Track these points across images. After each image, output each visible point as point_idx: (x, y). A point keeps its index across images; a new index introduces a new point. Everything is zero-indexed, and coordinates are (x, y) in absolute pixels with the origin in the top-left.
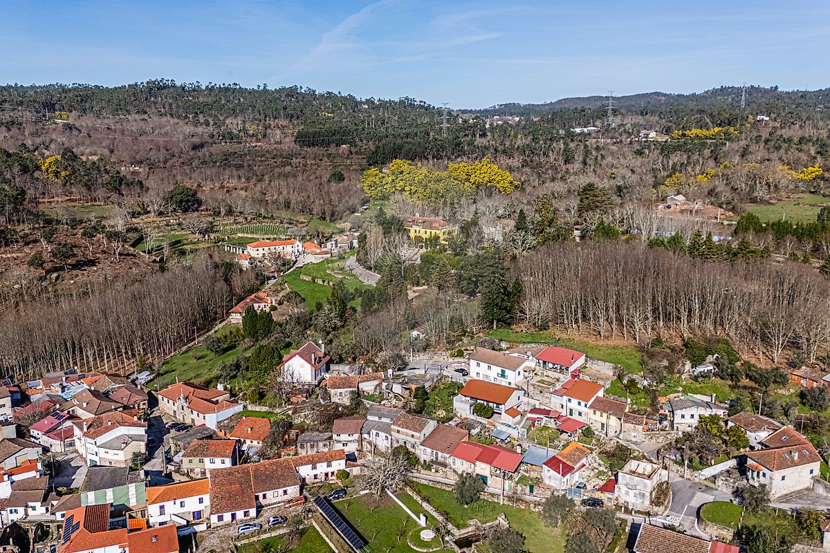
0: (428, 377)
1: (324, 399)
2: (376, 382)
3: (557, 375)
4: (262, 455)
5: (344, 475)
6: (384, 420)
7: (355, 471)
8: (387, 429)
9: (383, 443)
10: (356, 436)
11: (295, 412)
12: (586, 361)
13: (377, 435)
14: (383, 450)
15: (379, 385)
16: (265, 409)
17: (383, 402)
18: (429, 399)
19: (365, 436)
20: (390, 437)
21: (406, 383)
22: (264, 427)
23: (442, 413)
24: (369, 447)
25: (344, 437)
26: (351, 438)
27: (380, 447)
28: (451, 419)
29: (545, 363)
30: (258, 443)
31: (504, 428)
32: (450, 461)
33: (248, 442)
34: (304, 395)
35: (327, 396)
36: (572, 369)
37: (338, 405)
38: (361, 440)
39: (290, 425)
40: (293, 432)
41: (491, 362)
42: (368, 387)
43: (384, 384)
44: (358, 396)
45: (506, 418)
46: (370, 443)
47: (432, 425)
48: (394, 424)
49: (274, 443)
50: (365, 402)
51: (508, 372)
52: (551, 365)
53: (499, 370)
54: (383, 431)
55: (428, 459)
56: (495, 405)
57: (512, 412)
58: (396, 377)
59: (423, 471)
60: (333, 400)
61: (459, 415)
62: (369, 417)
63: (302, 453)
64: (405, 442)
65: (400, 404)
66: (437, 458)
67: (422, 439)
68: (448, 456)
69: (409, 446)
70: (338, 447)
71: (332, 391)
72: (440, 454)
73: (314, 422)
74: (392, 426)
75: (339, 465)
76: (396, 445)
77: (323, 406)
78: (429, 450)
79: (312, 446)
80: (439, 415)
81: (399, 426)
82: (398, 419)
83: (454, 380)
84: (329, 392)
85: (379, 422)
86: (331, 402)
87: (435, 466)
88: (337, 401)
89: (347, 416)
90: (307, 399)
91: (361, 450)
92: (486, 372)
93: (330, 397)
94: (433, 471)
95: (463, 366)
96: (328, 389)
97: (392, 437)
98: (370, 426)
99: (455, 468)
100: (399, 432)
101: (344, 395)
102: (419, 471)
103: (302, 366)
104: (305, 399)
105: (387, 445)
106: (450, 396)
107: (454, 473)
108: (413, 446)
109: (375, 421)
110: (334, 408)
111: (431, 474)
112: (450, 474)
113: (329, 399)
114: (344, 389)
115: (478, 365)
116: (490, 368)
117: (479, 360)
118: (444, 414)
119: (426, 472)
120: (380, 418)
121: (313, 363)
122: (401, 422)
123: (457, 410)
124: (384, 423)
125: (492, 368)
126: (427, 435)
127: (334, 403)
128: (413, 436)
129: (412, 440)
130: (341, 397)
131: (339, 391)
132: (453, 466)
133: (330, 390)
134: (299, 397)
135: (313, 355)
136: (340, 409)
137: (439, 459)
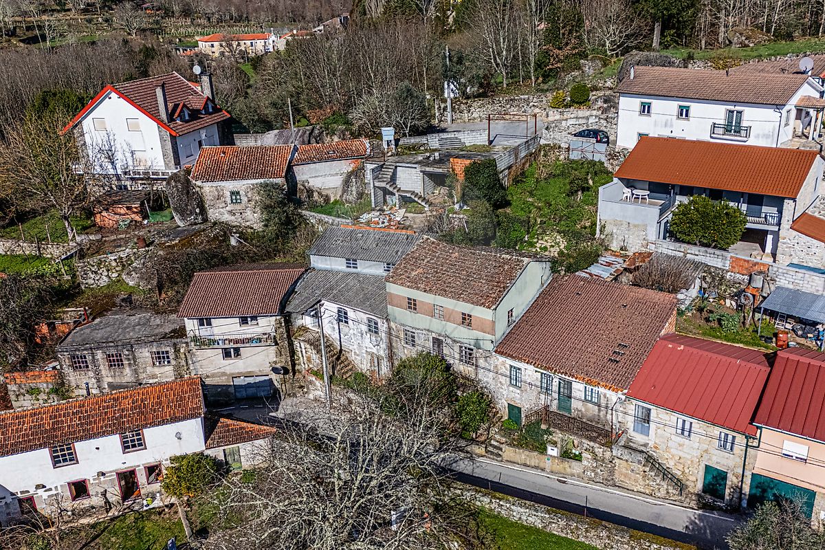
0: (498, 149)
1: (185, 213)
5: (197, 477)
6: (364, 268)
8: (373, 298)
9: (361, 342)
10: (267, 324)
11: (95, 250)
13: (342, 317)
14: (364, 366)
15: (358, 173)
16: (13, 247)
17: (365, 217)
18: (508, 204)
19: (302, 321)
20: (383, 326)
21: (439, 162)
23: (554, 243)
25: (226, 327)
26: (251, 330)
27: (352, 357)
28: (591, 258)
34: (136, 206)
37: (227, 230)
40: (70, 315)
41: (687, 95)
42: (324, 178)
43: (371, 167)
45: (795, 245)
47: (533, 277)
48: (395, 278)
50: (313, 217)
51: (751, 115)
53: (718, 113)
54: (357, 306)
55: (529, 401)
56: (744, 207)
57: (812, 226)
59: (508, 452)
60: (213, 214)
61: (615, 246)
62: (316, 261)
64: (438, 342)
65: (420, 221)
66: (566, 403)
67: (502, 329)
68: (613, 396)
69: (452, 355)
70: (209, 360)
71: (208, 189)
72: (578, 388)
74: (393, 289)
75: (177, 439)
76: (405, 352)
77: (179, 233)
78: (530, 373)
79: (115, 362)
80: (545, 249)
81: (414, 284)
82: (414, 260)
83: (574, 156)
84: (198, 189)
85: (350, 274)
86: (205, 220)
87: (558, 436)
88: (226, 217)
89: (253, 260)
90: (145, 217)
91: (290, 368)
92: (672, 126)
93: (201, 205)
94: (553, 451)
95: (593, 123)
96: (194, 182)
97: (392, 324)
98: (318, 288)
99: (645, 445)
100: (412, 305)
101: (245, 199)
102: (495, 447)
103: (132, 127)
104: (138, 218)
105: (374, 350)
106: (572, 193)
107: (647, 469)
108: (468, 355)
109: (338, 272)
110: (216, 238)
111: (548, 464)
112: (628, 470)
113: (198, 211)
114: (245, 182)
115: (646, 109)
116: (684, 113)
117: (649, 94)
118: (562, 247)
119: (522, 455)
120: (352, 262)
121: (164, 116)
122: (420, 270)
123: (608, 230)
124: (366, 278)
125: (691, 113)
126: (518, 312)
127: (215, 223)
128: (466, 320)
129: (465, 335)
130: (238, 207)
131: (229, 186)
132: (639, 438)
133: (199, 183)
134: (122, 211)
135: (159, 91)
136: (233, 242)
137: (575, 404)
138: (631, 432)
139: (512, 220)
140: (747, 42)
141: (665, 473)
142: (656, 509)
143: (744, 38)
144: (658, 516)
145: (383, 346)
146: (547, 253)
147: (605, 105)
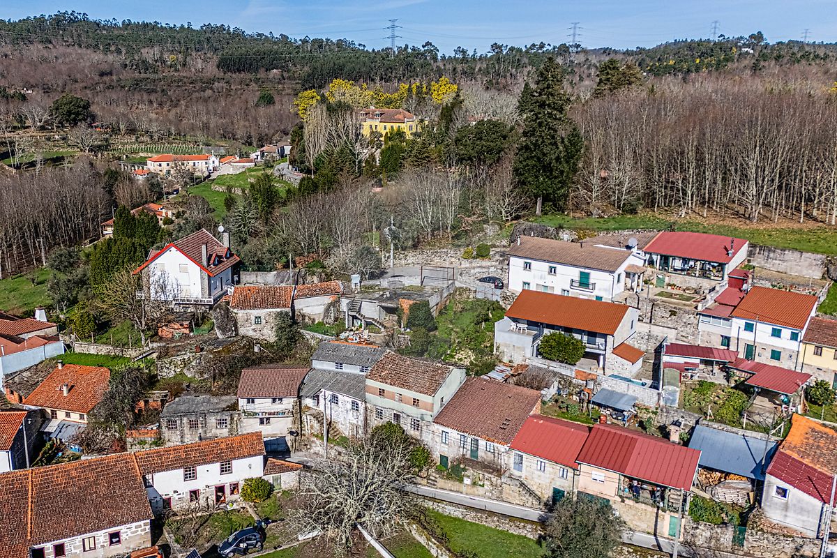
0: (428, 289)
1: (223, 329)
2: (327, 299)
3: (693, 282)
4: (87, 443)
5: (261, 490)
6: (347, 369)
7: (288, 480)
8: (356, 389)
9: (346, 417)
10: (288, 403)
11: (164, 353)
12: (751, 254)
13: (335, 400)
14: (347, 432)
15: (335, 304)
16: (103, 350)
17: (343, 335)
18: (436, 329)
19: (308, 402)
20: (361, 406)
21: (390, 299)
22: (98, 383)
23: (467, 357)
24: (317, 426)
25: (263, 405)
26: (278, 407)
27: (339, 426)
28: (492, 367)
29: (665, 260)
30: (82, 417)
31: (621, 387)
32: (508, 459)
33: (61, 415)
34: (186, 323)
35: (230, 323)
36: (729, 268)
37: (251, 342)
38: (299, 411)
39: (152, 381)
40: (156, 395)
41: (554, 260)
42: (313, 307)
43: (344, 304)
44: (291, 324)
45: (615, 364)
46: (318, 417)
47: (456, 378)
48: (372, 376)
49: (112, 417)
50: (307, 334)
51: (595, 276)
52: (678, 264)
53: (575, 273)
54: (348, 392)
55: (452, 453)
56: (585, 338)
57: (626, 352)
58: (367, 290)
59: (441, 482)
60: (242, 331)
61: (507, 360)
62: (316, 364)
63: (173, 439)
64: (397, 417)
65: (379, 339)
66: (474, 452)
67: (437, 409)
68: (502, 448)
69: (407, 426)
70: (250, 426)
71: (241, 314)
72: (482, 443)
73: (202, 374)
74: (369, 382)
75: (249, 468)
76: (375, 422)
77: (220, 343)
78: (454, 434)
79: (193, 425)
80: (461, 360)
81: (384, 380)
82: (381, 366)
83: (480, 296)
84: (234, 314)
85: (337, 373)
86: (237, 335)
87: (470, 472)
88: (251, 333)
89: (271, 362)
90: (191, 330)
91: (299, 432)
92: (545, 278)
93: (236, 325)
94: (467, 481)
95: (493, 272)
96: (232, 310)
97: (368, 405)
98: (319, 381)
99: (520, 477)
100: (382, 393)
101: (264, 322)
102: (432, 480)
103: (183, 269)
104: (187, 331)
105: (355, 422)
106: (478, 323)
107: (521, 490)
108: (416, 425)
109: (330, 372)
110: (244, 347)
111: (464, 489)
112: (510, 490)
113: (233, 328)
114: (265, 310)
115: (528, 266)
116: (552, 271)
117: (530, 257)
118: (472, 359)
119: (449, 484)
120: (339, 365)
121: (205, 263)
122: (386, 372)
123: (501, 349)
124: (348, 375)
125: (557, 271)
126: (446, 400)
127: (243, 337)
128: (416, 402)
129: (415, 412)
130: (259, 326)
131: (255, 313)
132: (516, 473)
133: (235, 311)
134: (176, 327)
135: (204, 247)
136: (256, 350)
137: (481, 454)
138: (512, 469)
139: (439, 340)
140: (602, 214)
141: (531, 493)
142: (526, 512)
143: (600, 212)
144: (527, 515)
145: (362, 418)
146: (462, 363)
147: (501, 259)
